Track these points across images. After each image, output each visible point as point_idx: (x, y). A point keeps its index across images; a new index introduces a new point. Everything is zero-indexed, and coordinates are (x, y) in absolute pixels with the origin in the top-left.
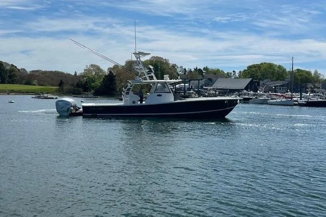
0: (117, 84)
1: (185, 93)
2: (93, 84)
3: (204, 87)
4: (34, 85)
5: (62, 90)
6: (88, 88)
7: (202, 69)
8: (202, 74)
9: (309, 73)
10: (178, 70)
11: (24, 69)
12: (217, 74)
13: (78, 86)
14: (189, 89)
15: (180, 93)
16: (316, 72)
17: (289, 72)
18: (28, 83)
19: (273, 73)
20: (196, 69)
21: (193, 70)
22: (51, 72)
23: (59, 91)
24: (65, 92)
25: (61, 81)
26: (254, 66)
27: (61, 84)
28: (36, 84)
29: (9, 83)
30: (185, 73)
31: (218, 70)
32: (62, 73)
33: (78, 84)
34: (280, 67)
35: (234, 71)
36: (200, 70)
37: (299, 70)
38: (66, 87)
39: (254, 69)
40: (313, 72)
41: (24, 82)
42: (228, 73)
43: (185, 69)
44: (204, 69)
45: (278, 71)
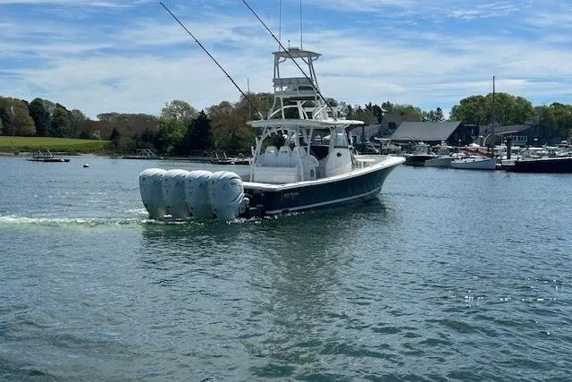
0: (215, 134)
2: (170, 135)
3: (376, 138)
4: (94, 138)
7: (380, 106)
8: (380, 115)
11: (78, 111)
12: (408, 114)
17: (537, 108)
18: (84, 136)
19: (508, 112)
20: (369, 107)
21: (363, 107)
23: (111, 148)
26: (473, 99)
27: (115, 135)
28: (98, 136)
29: (53, 135)
30: (350, 114)
31: (411, 108)
33: (144, 135)
34: (519, 99)
35: (438, 109)
36: (376, 107)
37: (557, 104)
38: (123, 141)
39: (472, 105)
41: (79, 133)
42: (432, 112)
43: (349, 107)
44: (384, 105)
45: (516, 107)
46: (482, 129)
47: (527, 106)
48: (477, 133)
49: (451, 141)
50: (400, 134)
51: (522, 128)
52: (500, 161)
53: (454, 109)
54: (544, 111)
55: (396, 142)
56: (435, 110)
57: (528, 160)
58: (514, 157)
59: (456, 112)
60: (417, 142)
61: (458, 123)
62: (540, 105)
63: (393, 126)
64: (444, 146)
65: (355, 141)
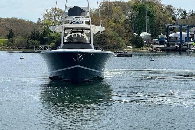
1: (181, 45)
5: (12, 42)
6: (46, 40)
10: (176, 12)
13: (33, 37)
14: (188, 39)
15: (174, 44)
22: (7, 20)
23: (9, 45)
24: (15, 46)
25: (11, 31)
27: (10, 35)
30: (184, 18)
32: (22, 21)
33: (32, 34)
38: (17, 39)
43: (185, 12)
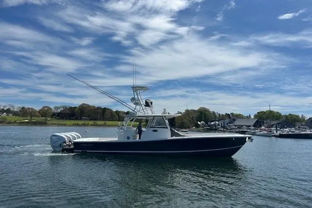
8: (230, 117)
9: (297, 116)
10: (216, 114)
12: (239, 116)
16: (302, 115)
19: (273, 116)
20: (226, 114)
21: (224, 114)
35: (250, 115)
36: (228, 114)
39: (261, 114)
40: (300, 116)
43: (219, 114)
44: (231, 114)
45: (276, 115)
46: (265, 122)
47: (280, 114)
48: (263, 123)
49: (254, 126)
50: (237, 123)
51: (279, 121)
52: (273, 133)
53: (255, 115)
54: (286, 117)
55: (235, 126)
56: (248, 115)
57: (284, 133)
58: (279, 132)
59: (255, 116)
60: (243, 126)
61: (257, 119)
62: (285, 114)
63: (234, 120)
64: (252, 128)
65: (221, 124)
